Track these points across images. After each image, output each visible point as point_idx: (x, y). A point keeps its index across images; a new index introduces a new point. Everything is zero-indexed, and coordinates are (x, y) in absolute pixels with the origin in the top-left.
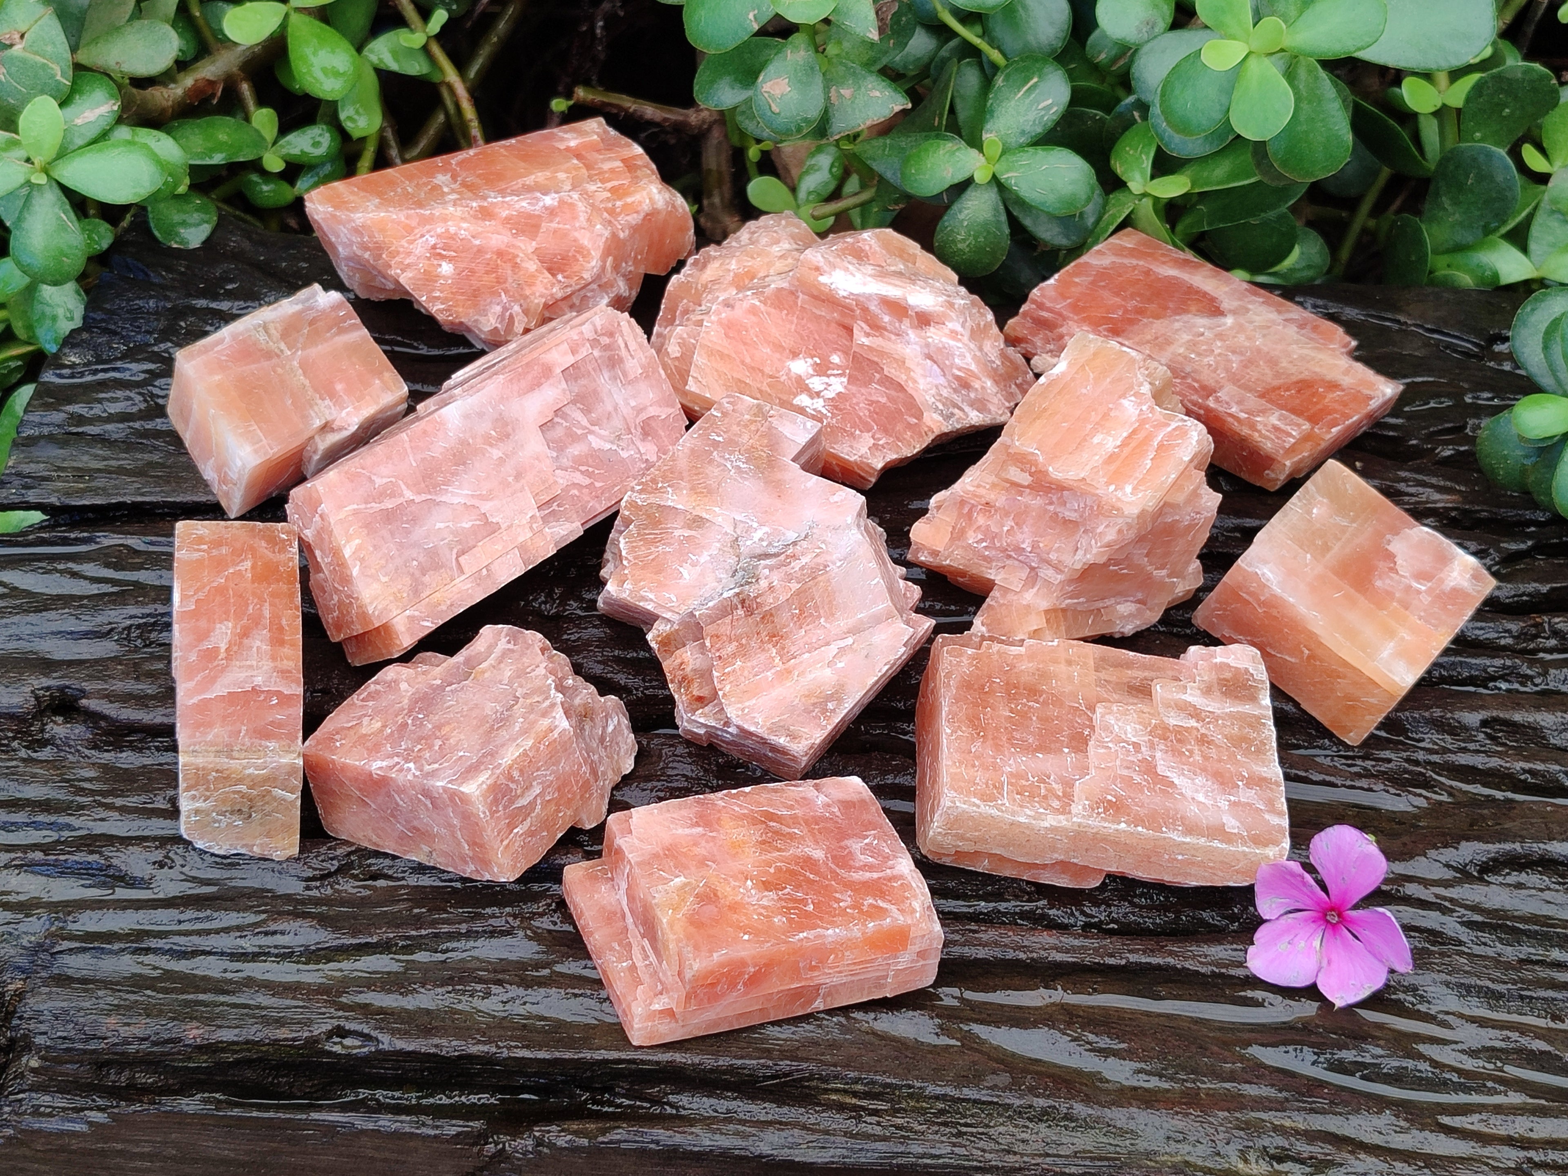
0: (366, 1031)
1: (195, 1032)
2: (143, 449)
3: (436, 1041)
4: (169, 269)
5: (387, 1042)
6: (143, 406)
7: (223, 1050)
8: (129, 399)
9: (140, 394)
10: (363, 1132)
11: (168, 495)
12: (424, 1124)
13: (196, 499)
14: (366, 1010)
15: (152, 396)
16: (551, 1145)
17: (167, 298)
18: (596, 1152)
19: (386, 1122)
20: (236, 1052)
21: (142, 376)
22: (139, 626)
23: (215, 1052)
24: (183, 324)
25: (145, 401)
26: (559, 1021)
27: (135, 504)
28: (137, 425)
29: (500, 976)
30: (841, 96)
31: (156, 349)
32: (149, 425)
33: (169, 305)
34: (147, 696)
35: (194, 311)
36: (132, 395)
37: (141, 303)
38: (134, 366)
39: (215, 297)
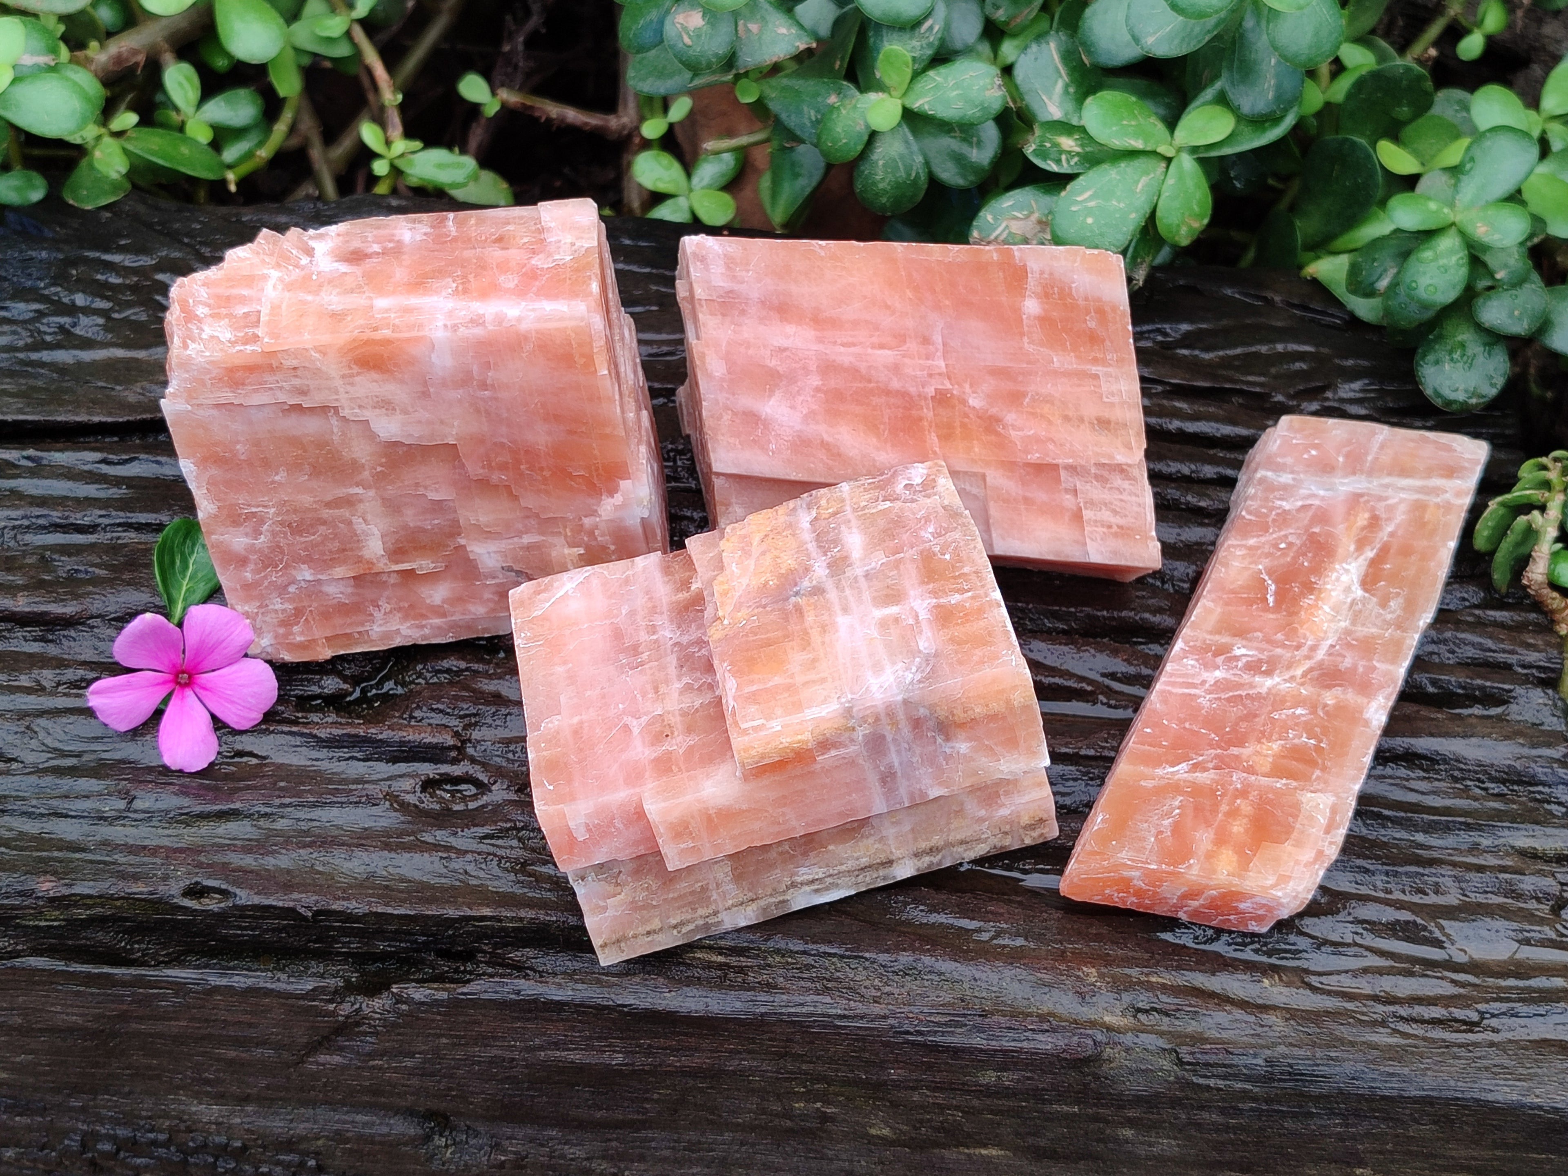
0: (224, 887)
1: (47, 885)
2: (27, 375)
3: (295, 896)
4: (62, 225)
5: (245, 897)
6: (29, 340)
7: (76, 905)
8: (14, 333)
9: (26, 329)
10: (216, 989)
11: (50, 413)
12: (279, 980)
13: (78, 419)
14: (225, 870)
15: (39, 332)
16: (409, 1001)
17: (59, 250)
18: (456, 1005)
19: (240, 980)
20: (89, 907)
21: (32, 315)
22: (14, 528)
23: (68, 907)
24: (74, 272)
25: (32, 336)
26: (421, 882)
27: (16, 423)
28: (21, 355)
29: (363, 842)
30: (748, 30)
31: (46, 292)
32: (34, 356)
33: (61, 256)
34: (17, 586)
35: (87, 261)
36: (19, 330)
37: (33, 254)
38: (22, 306)
39: (107, 250)
